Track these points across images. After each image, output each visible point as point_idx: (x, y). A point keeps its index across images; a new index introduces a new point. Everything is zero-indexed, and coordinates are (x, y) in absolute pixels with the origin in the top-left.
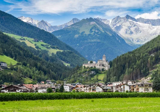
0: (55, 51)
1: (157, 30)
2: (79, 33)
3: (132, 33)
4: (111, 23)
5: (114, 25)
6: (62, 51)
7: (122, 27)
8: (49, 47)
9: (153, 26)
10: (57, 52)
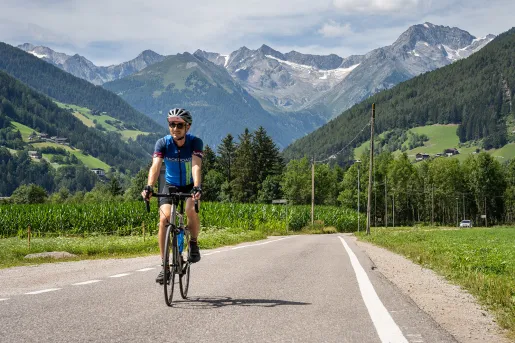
0: (133, 135)
1: (328, 79)
2: (162, 87)
3: (273, 85)
4: (229, 61)
5: (235, 68)
6: (146, 134)
7: (253, 73)
8: (121, 125)
9: (320, 71)
10: (139, 137)
